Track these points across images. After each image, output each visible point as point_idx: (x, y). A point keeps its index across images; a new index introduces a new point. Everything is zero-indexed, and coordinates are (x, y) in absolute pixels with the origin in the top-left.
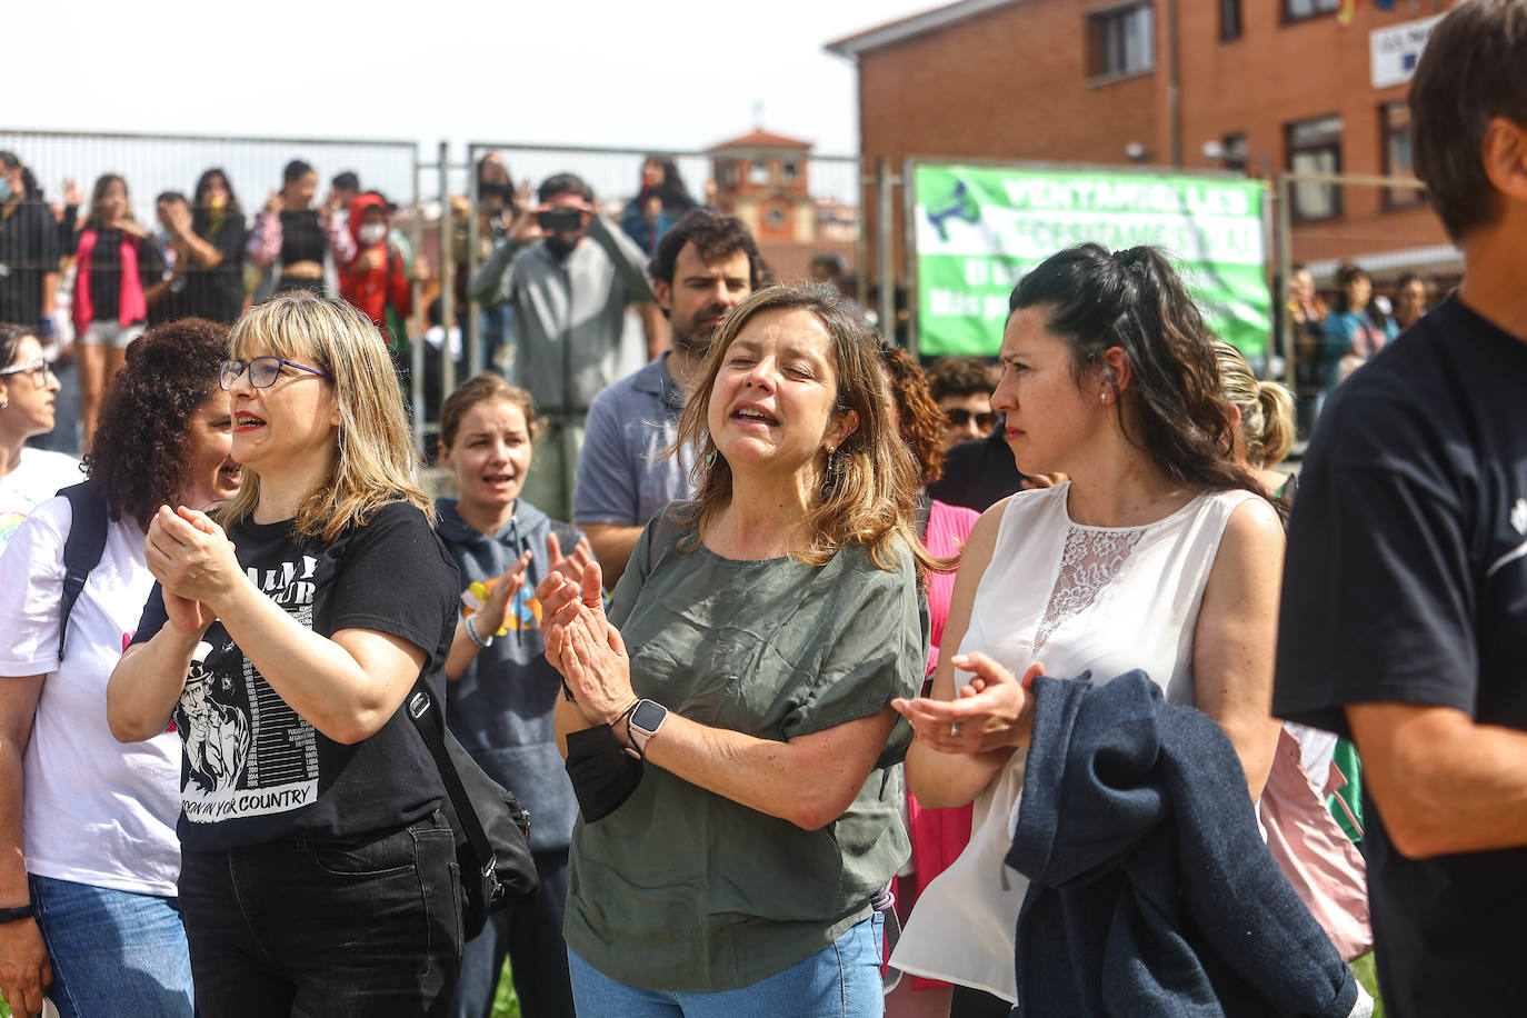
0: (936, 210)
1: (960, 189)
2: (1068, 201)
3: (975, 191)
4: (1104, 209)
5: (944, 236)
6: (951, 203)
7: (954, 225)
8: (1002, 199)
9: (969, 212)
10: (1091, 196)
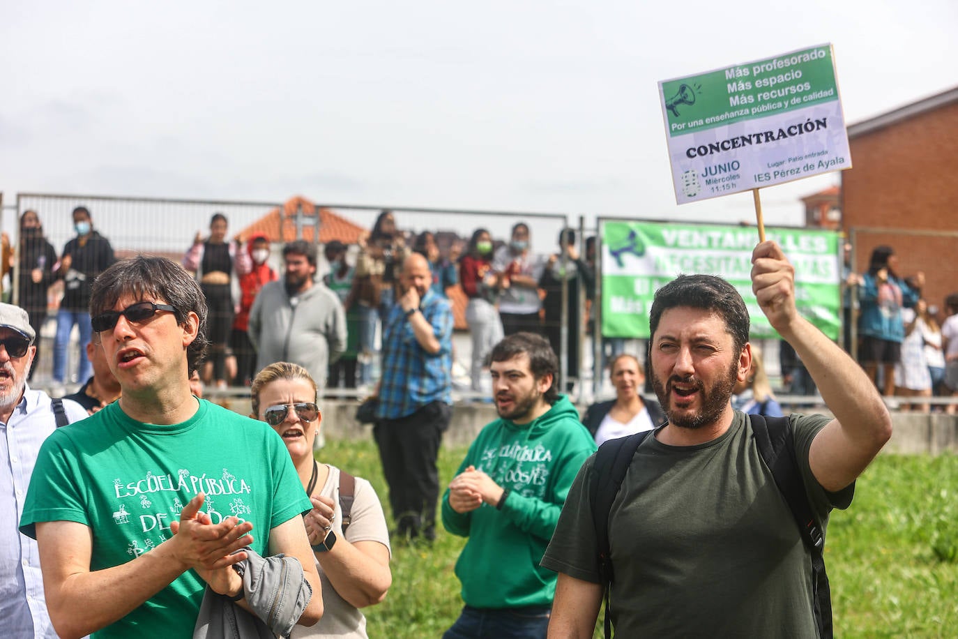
0: (615, 248)
1: (632, 235)
2: (704, 243)
3: (642, 236)
4: (729, 248)
5: (620, 264)
6: (626, 244)
7: (627, 258)
8: (660, 241)
9: (638, 249)
10: (721, 240)
